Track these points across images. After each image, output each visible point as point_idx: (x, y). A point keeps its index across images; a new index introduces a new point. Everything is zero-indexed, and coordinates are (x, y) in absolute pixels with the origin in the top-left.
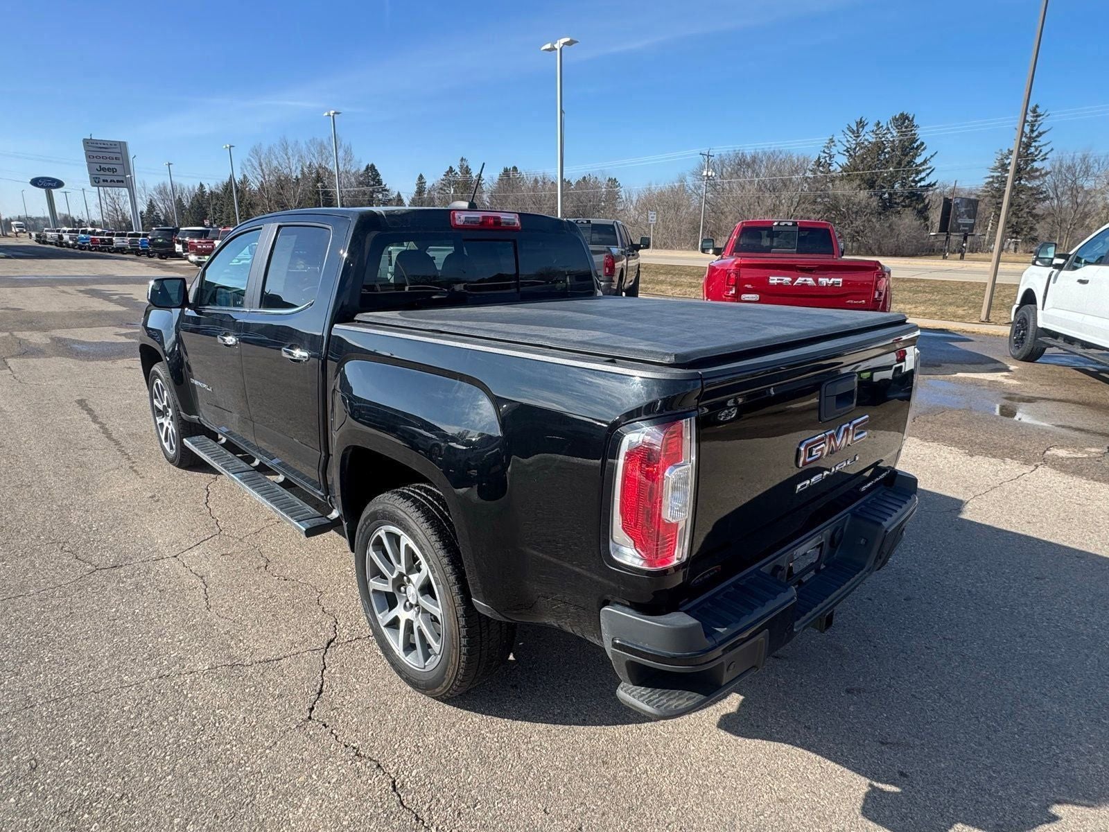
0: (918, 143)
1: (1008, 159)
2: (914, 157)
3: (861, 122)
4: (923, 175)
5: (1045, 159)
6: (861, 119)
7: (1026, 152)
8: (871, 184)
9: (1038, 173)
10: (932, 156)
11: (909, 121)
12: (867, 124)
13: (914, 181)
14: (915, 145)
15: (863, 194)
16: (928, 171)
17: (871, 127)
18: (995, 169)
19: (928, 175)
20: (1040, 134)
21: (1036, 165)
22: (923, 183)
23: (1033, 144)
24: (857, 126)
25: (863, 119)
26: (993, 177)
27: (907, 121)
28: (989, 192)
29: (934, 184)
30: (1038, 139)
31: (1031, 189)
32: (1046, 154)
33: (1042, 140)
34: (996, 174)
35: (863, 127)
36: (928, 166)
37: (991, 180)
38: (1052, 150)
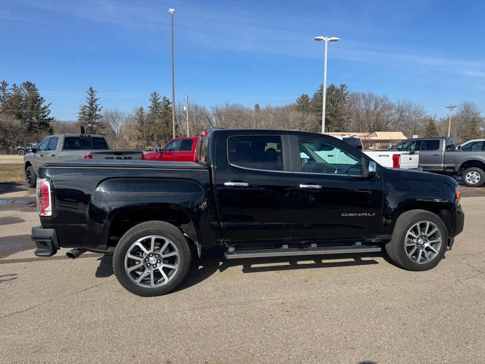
0: (40, 98)
1: (85, 109)
2: (40, 104)
3: (4, 83)
4: (46, 114)
5: (100, 110)
6: (4, 81)
7: (92, 107)
8: (19, 116)
9: (98, 117)
10: (49, 105)
11: (32, 86)
12: (8, 84)
13: (42, 116)
14: (38, 99)
15: (17, 123)
16: (48, 112)
17: (10, 86)
18: (80, 114)
19: (48, 114)
20: (96, 100)
21: (97, 113)
22: (46, 118)
23: (94, 104)
24: (3, 85)
25: (5, 82)
26: (81, 117)
27: (31, 86)
28: (81, 123)
29: (52, 119)
30: (96, 102)
31: (98, 123)
32: (100, 108)
33: (97, 103)
34: (82, 116)
35: (6, 86)
36: (48, 110)
37: (80, 118)
38: (102, 107)
